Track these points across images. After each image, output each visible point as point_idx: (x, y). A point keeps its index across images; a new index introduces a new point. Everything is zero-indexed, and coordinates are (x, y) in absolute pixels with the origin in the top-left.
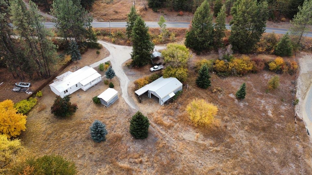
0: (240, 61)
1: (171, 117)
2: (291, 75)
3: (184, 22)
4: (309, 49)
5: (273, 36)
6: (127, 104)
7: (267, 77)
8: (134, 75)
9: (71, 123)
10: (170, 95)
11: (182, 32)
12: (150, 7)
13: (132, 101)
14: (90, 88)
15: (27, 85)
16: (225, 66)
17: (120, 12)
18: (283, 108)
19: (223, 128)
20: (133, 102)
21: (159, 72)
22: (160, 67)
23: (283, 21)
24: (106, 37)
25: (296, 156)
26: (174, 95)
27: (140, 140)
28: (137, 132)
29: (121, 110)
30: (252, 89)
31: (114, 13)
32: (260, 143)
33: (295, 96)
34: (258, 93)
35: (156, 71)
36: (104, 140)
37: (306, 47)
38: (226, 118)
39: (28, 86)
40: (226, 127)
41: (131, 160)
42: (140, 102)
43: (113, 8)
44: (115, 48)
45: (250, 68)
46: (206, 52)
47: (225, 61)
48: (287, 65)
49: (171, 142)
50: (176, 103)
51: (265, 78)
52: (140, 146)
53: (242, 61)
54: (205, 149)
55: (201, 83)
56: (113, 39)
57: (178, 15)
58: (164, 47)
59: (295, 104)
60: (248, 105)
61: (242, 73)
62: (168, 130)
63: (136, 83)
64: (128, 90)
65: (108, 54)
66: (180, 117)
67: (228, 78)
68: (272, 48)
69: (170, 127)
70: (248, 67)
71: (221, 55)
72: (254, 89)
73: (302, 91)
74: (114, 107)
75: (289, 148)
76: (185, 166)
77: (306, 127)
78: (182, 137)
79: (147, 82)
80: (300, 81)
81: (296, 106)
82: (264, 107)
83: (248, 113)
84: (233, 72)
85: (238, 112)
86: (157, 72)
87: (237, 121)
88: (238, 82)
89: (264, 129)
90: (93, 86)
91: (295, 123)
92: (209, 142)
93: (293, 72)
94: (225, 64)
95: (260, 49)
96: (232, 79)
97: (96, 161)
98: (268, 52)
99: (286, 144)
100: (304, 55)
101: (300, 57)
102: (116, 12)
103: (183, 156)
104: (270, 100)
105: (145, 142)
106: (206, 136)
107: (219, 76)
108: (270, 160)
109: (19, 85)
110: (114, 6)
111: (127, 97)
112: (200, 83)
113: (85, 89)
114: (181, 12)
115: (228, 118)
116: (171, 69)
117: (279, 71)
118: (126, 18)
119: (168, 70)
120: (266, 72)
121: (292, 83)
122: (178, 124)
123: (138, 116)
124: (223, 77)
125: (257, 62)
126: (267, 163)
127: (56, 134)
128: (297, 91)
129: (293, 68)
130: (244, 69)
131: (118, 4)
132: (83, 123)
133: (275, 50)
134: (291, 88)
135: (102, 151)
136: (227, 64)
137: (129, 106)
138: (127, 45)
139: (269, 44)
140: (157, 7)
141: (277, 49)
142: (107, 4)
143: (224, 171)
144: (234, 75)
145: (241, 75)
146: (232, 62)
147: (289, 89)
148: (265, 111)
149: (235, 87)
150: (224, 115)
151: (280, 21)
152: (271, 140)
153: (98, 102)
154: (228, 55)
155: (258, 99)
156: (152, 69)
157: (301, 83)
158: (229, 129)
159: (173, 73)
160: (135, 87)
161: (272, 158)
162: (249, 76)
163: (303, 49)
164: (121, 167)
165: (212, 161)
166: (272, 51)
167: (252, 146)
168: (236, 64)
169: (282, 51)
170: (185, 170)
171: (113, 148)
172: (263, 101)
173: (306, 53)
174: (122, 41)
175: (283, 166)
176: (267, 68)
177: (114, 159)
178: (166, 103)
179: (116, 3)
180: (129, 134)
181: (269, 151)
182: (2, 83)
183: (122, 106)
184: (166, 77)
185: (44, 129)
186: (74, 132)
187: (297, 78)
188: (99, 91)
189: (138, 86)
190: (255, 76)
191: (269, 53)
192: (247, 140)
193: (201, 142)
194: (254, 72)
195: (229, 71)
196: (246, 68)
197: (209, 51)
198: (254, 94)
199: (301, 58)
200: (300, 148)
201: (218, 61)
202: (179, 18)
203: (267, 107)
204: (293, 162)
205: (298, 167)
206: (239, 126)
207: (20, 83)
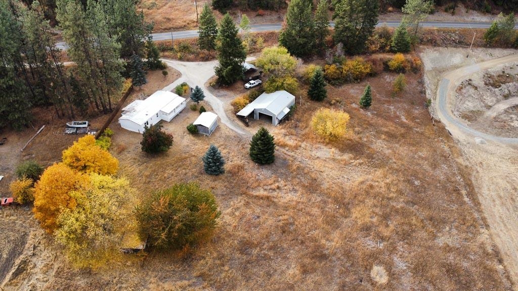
0: (355, 63)
1: (294, 137)
2: (415, 73)
3: (268, 24)
4: (428, 41)
5: (384, 29)
6: (232, 130)
7: (389, 79)
8: (226, 95)
9: (169, 160)
10: (284, 111)
11: (270, 36)
12: (215, 9)
13: (237, 126)
14: (175, 117)
15: (85, 123)
16: (338, 71)
17: (173, 19)
18: (416, 112)
19: (358, 140)
20: (239, 127)
21: (258, 87)
22: (257, 82)
23: (390, 12)
24: (166, 54)
25: (445, 157)
26: (289, 110)
27: (267, 166)
28: (263, 154)
29: (228, 137)
30: (376, 95)
31: (165, 20)
32: (403, 150)
33: (425, 96)
34: (384, 99)
35: (253, 87)
36: (222, 172)
37: (425, 39)
38: (357, 129)
39: (86, 126)
40: (361, 138)
41: (266, 187)
42: (247, 125)
43: (159, 14)
44: (185, 66)
45: (368, 70)
46: (308, 58)
47: (337, 65)
48: (409, 62)
49: (305, 162)
50: (293, 121)
51: (387, 81)
52: (269, 171)
53: (357, 62)
54: (347, 164)
55: (316, 93)
56: (179, 54)
57: (257, 16)
58: (252, 58)
59: (427, 106)
60: (377, 114)
61: (358, 78)
62: (297, 151)
63: (234, 104)
64: (226, 113)
65: (179, 75)
66: (303, 135)
67: (344, 86)
68: (386, 44)
69: (297, 147)
70: (365, 69)
71: (330, 59)
72: (377, 95)
73: (431, 90)
74: (217, 135)
75: (435, 151)
76: (331, 183)
77: (447, 128)
78: (315, 155)
79: (248, 101)
80: (427, 79)
81: (429, 107)
82: (395, 113)
83: (380, 121)
84: (349, 77)
85: (368, 122)
86: (256, 88)
87: (371, 131)
88: (357, 89)
89: (403, 136)
90: (178, 115)
91: (434, 125)
92: (346, 156)
93: (416, 70)
94: (337, 69)
95: (373, 47)
96: (350, 87)
97: (223, 195)
98: (382, 49)
99: (431, 147)
100: (425, 49)
101: (420, 52)
102: (169, 19)
103: (325, 174)
104: (399, 105)
105: (274, 167)
106: (343, 150)
107: (333, 85)
108: (419, 164)
109: (72, 126)
110: (160, 11)
111: (229, 122)
112: (314, 94)
113: (169, 118)
114: (261, 11)
115: (360, 129)
116: (277, 79)
117: (400, 70)
118: (185, 26)
119: (271, 83)
120: (386, 74)
121: (419, 82)
122: (305, 143)
123: (263, 132)
124: (338, 85)
125: (374, 62)
126: (417, 168)
127: (157, 175)
128: (427, 91)
129: (416, 64)
130: (361, 72)
131: (165, 7)
132: (186, 158)
133: (391, 47)
134: (419, 88)
135: (226, 184)
136: (340, 68)
137: (236, 132)
138: (200, 61)
139: (382, 40)
140: (225, 7)
141: (393, 44)
142: (148, 9)
143: (375, 182)
144: (350, 81)
145: (359, 81)
146: (345, 65)
147: (417, 89)
148: (398, 117)
149: (355, 96)
150: (354, 127)
151: (387, 12)
152: (413, 145)
153: (195, 131)
154: (339, 56)
155: (386, 106)
156: (247, 85)
157: (428, 82)
158: (365, 139)
159: (280, 84)
160: (235, 109)
161: (421, 162)
162: (368, 81)
163: (422, 42)
164: (257, 196)
165: (359, 174)
166: (388, 48)
167: (395, 153)
168: (352, 67)
169: (399, 46)
170: (333, 188)
171: (237, 178)
173: (425, 47)
174: (191, 56)
175: (435, 168)
176: (387, 68)
177: (244, 189)
178: (281, 122)
179: (162, 7)
180: (251, 162)
181: (416, 156)
182: (44, 126)
183: (227, 132)
184: (271, 91)
185: (137, 171)
186: (179, 169)
187: (423, 75)
188: (188, 119)
189: (237, 107)
190: (375, 80)
191: (384, 52)
192: (388, 149)
193: (339, 157)
194: (372, 75)
195: (344, 77)
196: (363, 71)
197: (310, 57)
198: (379, 101)
199: (422, 53)
200: (446, 148)
201: (327, 66)
202: (258, 18)
203: (398, 113)
204: (444, 163)
205: (450, 166)
206: (374, 136)
207: (73, 122)
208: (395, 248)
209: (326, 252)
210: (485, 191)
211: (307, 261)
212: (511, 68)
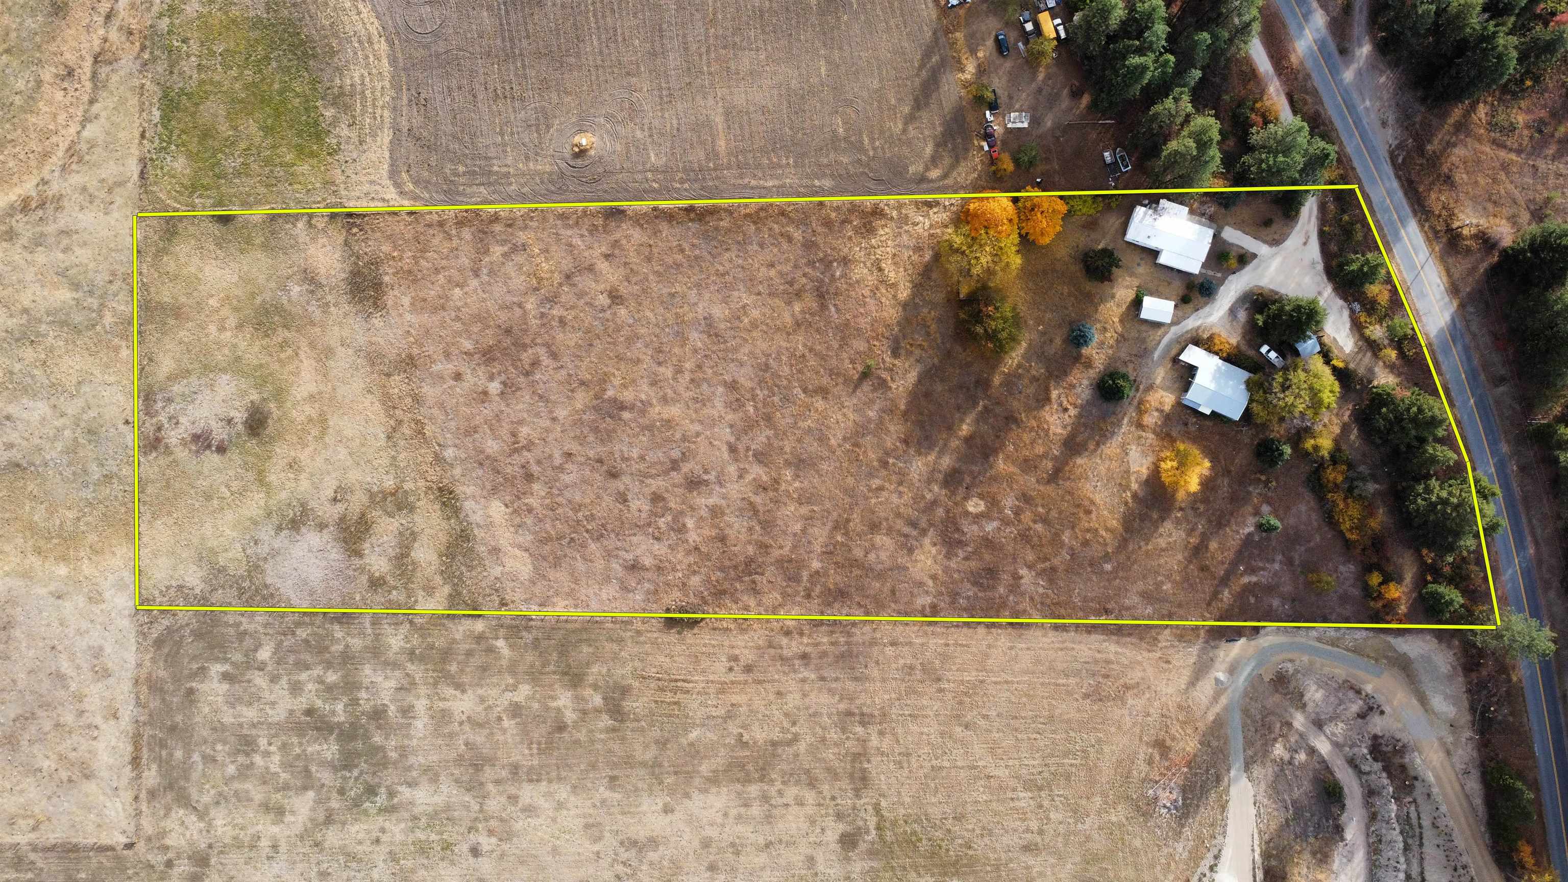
1: (1159, 422)
6: (1158, 344)
7: (1345, 572)
10: (1204, 406)
13: (1169, 347)
14: (1165, 267)
20: (1168, 352)
26: (1208, 414)
29: (1143, 341)
32: (1170, 564)
34: (1297, 557)
35: (1261, 356)
44: (1306, 243)
47: (1342, 483)
49: (1115, 437)
51: (1340, 567)
52: (1089, 397)
56: (1332, 227)
60: (1252, 540)
62: (1133, 427)
63: (1213, 336)
64: (1191, 330)
65: (1276, 243)
66: (1168, 435)
67: (1312, 497)
69: (1140, 426)
72: (1303, 549)
78: (1131, 450)
79: (1224, 354)
82: (1263, 569)
83: (1232, 542)
84: (1326, 504)
85: (1228, 525)
86: (1258, 361)
87: (1203, 526)
92: (1138, 488)
94: (1335, 483)
96: (1312, 505)
97: (1043, 353)
103: (1098, 460)
104: (1286, 580)
105: (1099, 403)
106: (1148, 484)
107: (1308, 480)
108: (1145, 578)
111: (1171, 340)
113: (1163, 260)
122: (1152, 436)
126: (1138, 574)
135: (1060, 353)
137: (1156, 349)
138: (1325, 263)
144: (1322, 507)
147: (1330, 613)
148: (1252, 571)
152: (1186, 580)
155: (1279, 557)
156: (1265, 348)
157: (1358, 637)
158: (1181, 515)
160: (1201, 338)
164: (1048, 388)
165: (1108, 500)
170: (1077, 468)
171: (1070, 364)
172: (1277, 566)
174: (1333, 247)
177: (1056, 373)
178: (1181, 404)
180: (1102, 375)
183: (1153, 337)
188: (1167, 283)
193: (1132, 478)
203: (1263, 573)
206: (1193, 529)
208: (1008, 524)
209: (991, 459)
210: (1113, 648)
211: (978, 441)
212: (1429, 795)
